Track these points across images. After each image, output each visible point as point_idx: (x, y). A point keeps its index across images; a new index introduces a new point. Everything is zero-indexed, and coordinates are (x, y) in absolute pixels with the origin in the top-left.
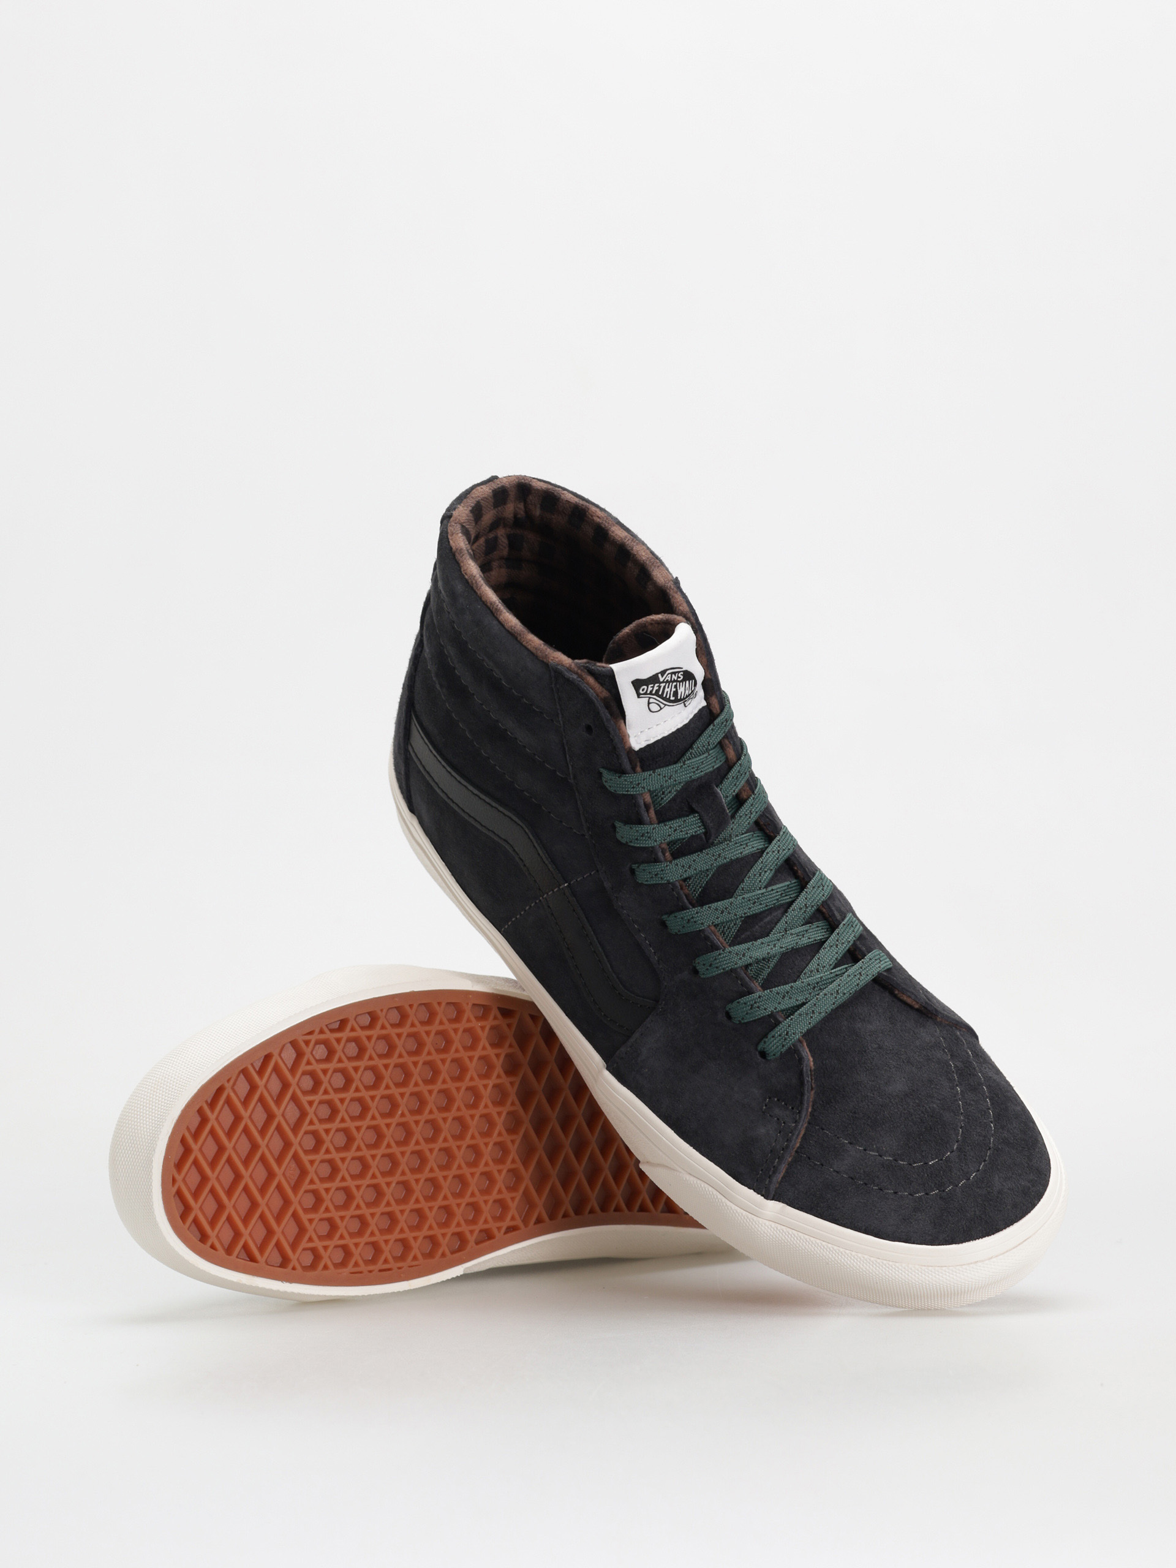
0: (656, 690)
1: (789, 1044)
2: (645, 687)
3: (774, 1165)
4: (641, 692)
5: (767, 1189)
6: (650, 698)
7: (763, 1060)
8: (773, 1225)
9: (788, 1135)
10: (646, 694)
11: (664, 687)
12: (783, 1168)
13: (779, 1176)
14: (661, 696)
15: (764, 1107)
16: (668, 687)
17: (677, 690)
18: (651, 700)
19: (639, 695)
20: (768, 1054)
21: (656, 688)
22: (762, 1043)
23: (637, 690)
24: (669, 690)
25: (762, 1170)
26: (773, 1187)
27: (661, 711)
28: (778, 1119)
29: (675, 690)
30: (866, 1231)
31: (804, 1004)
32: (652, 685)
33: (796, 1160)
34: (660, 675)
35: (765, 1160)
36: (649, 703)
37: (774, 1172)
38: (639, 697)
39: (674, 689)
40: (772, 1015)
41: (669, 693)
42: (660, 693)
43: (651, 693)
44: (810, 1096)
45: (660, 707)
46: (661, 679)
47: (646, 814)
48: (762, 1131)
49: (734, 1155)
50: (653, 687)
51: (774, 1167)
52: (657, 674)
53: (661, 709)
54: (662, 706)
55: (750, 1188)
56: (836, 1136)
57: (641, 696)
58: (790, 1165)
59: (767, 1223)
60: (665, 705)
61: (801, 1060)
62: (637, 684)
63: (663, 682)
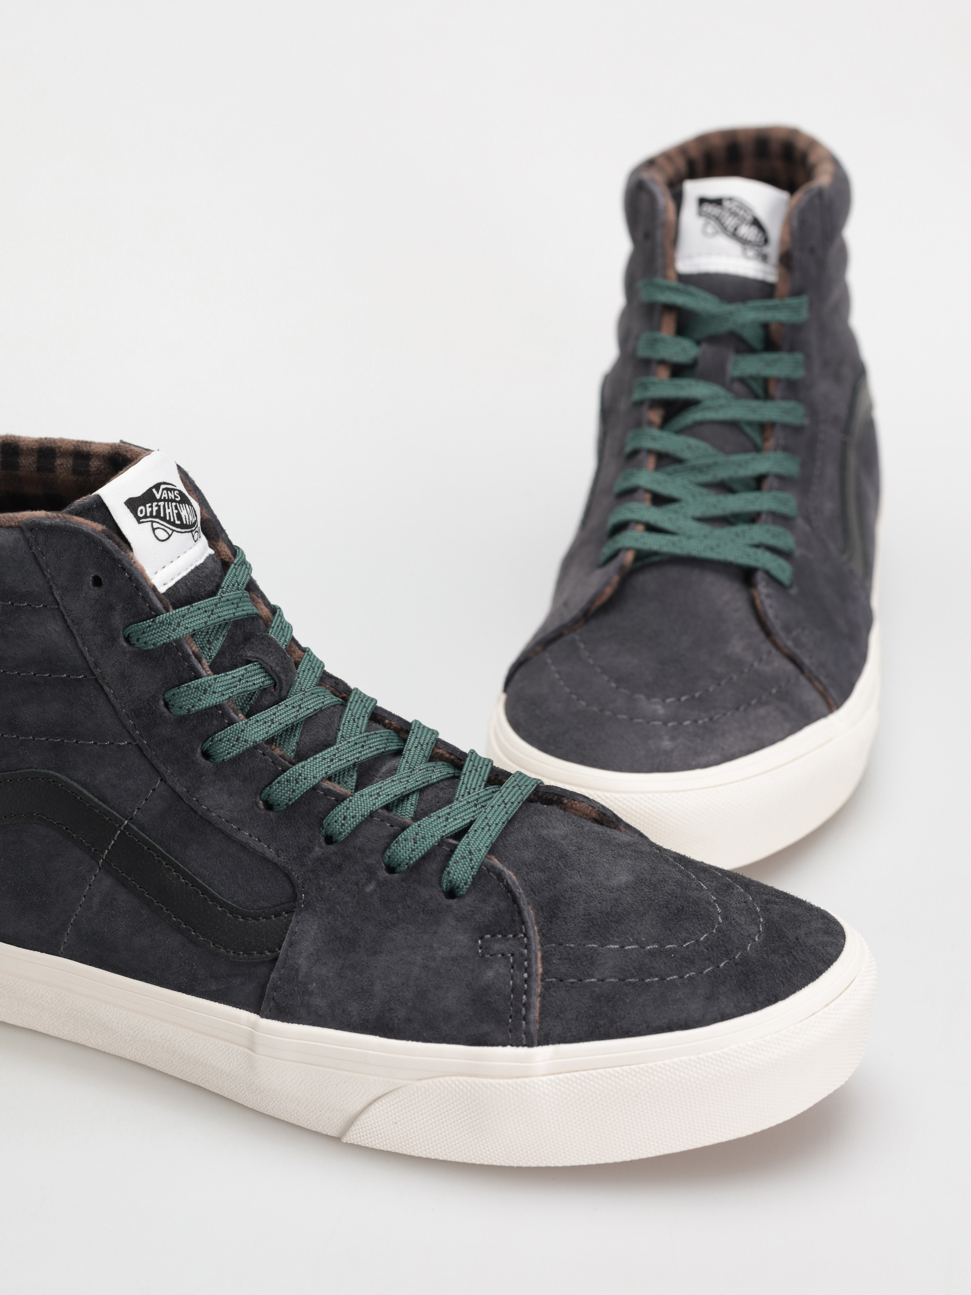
0: (157, 511)
1: (476, 863)
2: (142, 508)
3: (524, 1001)
4: (139, 514)
5: (528, 1033)
6: (152, 522)
7: (455, 900)
8: (552, 1077)
9: (523, 964)
10: (145, 517)
11: (164, 506)
12: (536, 1002)
13: (535, 1014)
14: (164, 519)
15: (480, 951)
16: (169, 508)
17: (179, 512)
18: (155, 525)
19: (139, 520)
20: (458, 887)
21: (155, 509)
22: (445, 876)
23: (134, 511)
24: (170, 510)
25: (511, 1017)
26: (534, 1028)
27: (171, 538)
28: (503, 955)
29: (177, 511)
30: (670, 1028)
31: (471, 823)
32: (150, 504)
33: (547, 987)
34: (154, 490)
35: (509, 1004)
36: (154, 530)
37: (527, 1009)
38: (139, 523)
39: (175, 511)
40: (442, 842)
41: (171, 514)
42: (162, 515)
43: (151, 516)
44: (529, 913)
45: (168, 533)
46: (158, 496)
47: (200, 666)
48: (490, 974)
49: (467, 1018)
50: (151, 507)
51: (524, 1005)
52: (150, 489)
53: (170, 536)
54: (170, 532)
55: (504, 1045)
56: (580, 944)
57: (141, 521)
58: (542, 996)
59: (544, 1078)
60: (173, 531)
61: (500, 876)
62: (132, 504)
63: (160, 500)
